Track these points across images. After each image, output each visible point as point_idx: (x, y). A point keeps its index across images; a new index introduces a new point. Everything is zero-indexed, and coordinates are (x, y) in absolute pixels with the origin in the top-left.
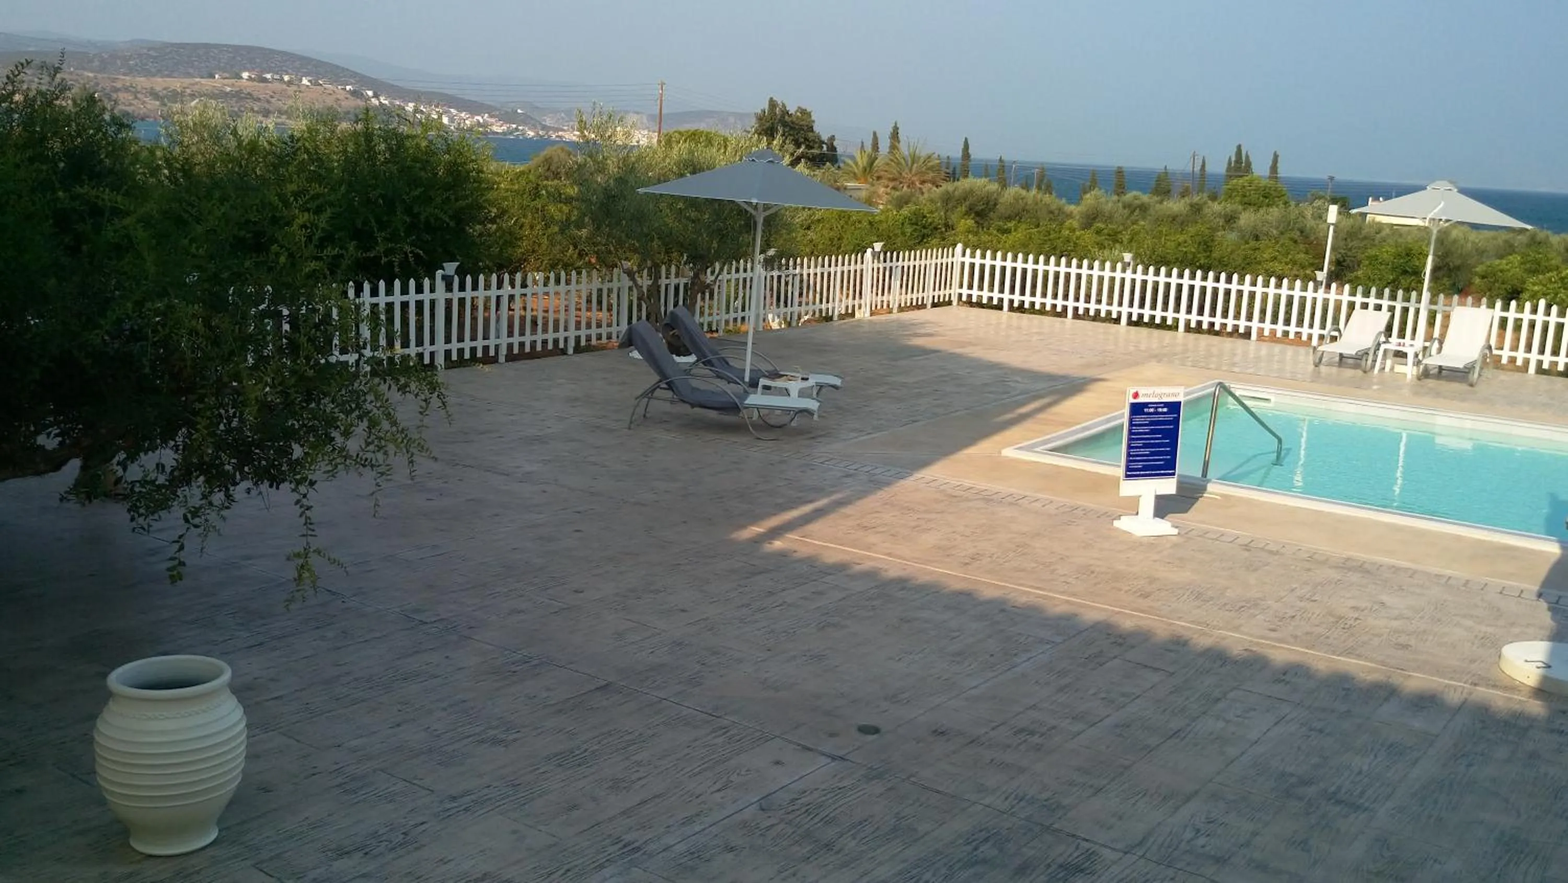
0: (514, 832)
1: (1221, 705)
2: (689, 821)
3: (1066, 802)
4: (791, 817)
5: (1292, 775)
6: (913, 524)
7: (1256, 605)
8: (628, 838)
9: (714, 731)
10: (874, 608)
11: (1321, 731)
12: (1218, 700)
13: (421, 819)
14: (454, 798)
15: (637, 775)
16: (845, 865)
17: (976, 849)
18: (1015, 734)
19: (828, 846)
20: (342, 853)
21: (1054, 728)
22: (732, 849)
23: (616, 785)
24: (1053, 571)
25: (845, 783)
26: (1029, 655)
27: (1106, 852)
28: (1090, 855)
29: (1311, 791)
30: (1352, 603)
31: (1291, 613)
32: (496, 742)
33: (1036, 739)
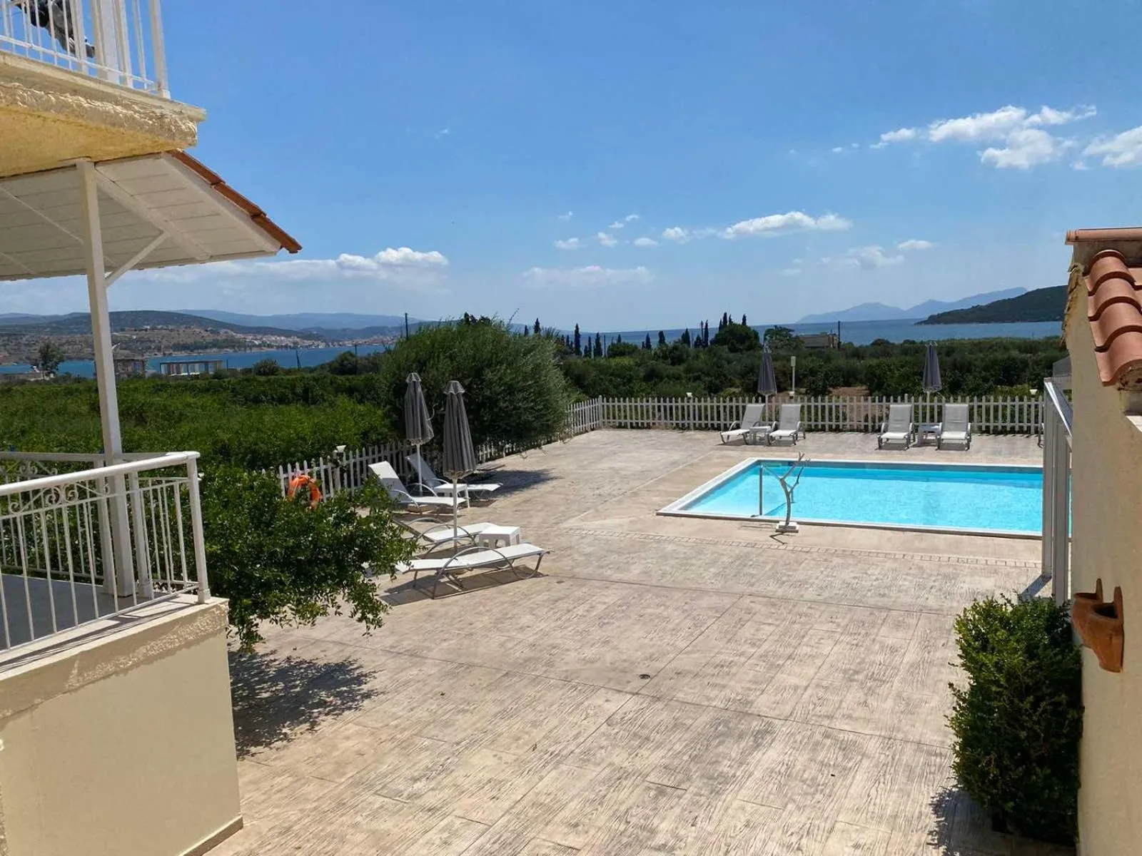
0: (495, 756)
1: (805, 639)
2: (576, 737)
3: (750, 699)
4: (624, 727)
5: (850, 669)
6: (625, 561)
7: (807, 583)
8: (551, 749)
9: (570, 689)
10: (623, 611)
11: (857, 645)
12: (803, 637)
13: (447, 757)
14: (458, 744)
15: (542, 718)
16: (658, 747)
17: (717, 729)
18: (715, 668)
19: (647, 739)
20: (415, 780)
21: (732, 662)
22: (602, 748)
23: (534, 724)
24: (703, 578)
25: (644, 705)
26: (706, 626)
27: (776, 722)
28: (769, 724)
29: (861, 677)
30: (853, 575)
31: (824, 584)
32: (464, 711)
33: (726, 669)
